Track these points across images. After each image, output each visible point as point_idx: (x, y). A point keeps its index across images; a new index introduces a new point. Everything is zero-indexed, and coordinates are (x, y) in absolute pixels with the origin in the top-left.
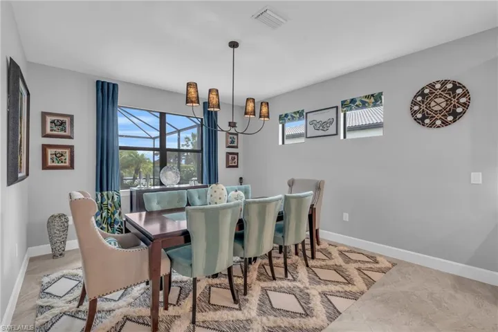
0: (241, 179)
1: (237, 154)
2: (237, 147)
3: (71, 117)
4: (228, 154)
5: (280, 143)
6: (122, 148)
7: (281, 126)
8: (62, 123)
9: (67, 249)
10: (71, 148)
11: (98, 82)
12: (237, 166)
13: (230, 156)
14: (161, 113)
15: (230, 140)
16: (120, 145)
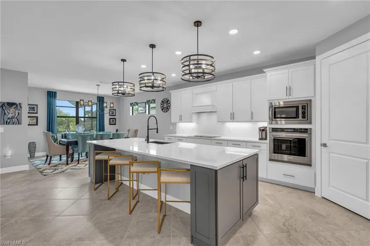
0: (117, 130)
1: (115, 119)
2: (115, 116)
3: (37, 105)
4: (110, 119)
5: (131, 114)
6: (58, 117)
7: (131, 108)
8: (34, 108)
9: (35, 156)
10: (37, 117)
11: (48, 92)
12: (115, 124)
13: (111, 120)
14: (77, 102)
15: (111, 112)
16: (58, 115)
